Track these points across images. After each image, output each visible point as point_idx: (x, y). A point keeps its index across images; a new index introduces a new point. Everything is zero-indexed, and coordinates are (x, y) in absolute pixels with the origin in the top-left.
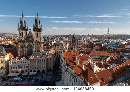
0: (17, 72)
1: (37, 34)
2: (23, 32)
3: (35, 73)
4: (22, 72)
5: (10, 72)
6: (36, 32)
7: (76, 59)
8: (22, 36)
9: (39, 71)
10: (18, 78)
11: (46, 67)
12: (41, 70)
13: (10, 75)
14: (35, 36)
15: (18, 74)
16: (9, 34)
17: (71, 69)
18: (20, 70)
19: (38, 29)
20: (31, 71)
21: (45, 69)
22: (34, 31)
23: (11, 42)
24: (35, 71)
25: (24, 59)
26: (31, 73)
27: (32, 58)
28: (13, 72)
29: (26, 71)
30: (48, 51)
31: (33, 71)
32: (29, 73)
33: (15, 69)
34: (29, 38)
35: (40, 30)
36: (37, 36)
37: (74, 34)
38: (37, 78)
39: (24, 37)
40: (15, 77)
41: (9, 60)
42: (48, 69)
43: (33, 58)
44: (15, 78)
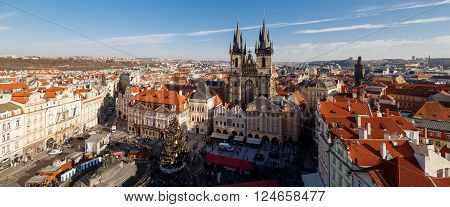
0: (225, 132)
1: (264, 60)
2: (238, 57)
3: (258, 141)
4: (234, 133)
5: (215, 130)
6: (261, 57)
7: (359, 125)
8: (237, 66)
9: (265, 139)
10: (227, 145)
11: (280, 131)
12: (271, 137)
13: (214, 135)
14: (259, 64)
15: (226, 137)
16: (221, 62)
17: (341, 148)
18: (231, 129)
19: (264, 51)
20: (250, 136)
21: (279, 137)
22: (258, 55)
23: (221, 76)
24: (257, 137)
25: (237, 110)
26: (249, 140)
27: (251, 108)
28: (219, 131)
29: (241, 134)
30: (286, 97)
31: (254, 135)
32: (245, 139)
33: (223, 127)
34: (249, 68)
35: (269, 52)
36: (264, 65)
37: (360, 58)
38: (262, 152)
39: (239, 66)
40: (222, 141)
41: (214, 108)
42: (285, 137)
43: (254, 108)
44: (221, 144)
